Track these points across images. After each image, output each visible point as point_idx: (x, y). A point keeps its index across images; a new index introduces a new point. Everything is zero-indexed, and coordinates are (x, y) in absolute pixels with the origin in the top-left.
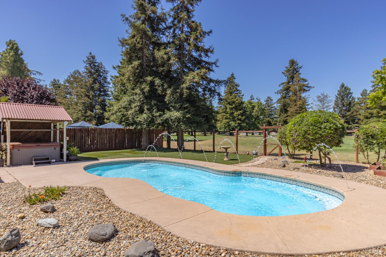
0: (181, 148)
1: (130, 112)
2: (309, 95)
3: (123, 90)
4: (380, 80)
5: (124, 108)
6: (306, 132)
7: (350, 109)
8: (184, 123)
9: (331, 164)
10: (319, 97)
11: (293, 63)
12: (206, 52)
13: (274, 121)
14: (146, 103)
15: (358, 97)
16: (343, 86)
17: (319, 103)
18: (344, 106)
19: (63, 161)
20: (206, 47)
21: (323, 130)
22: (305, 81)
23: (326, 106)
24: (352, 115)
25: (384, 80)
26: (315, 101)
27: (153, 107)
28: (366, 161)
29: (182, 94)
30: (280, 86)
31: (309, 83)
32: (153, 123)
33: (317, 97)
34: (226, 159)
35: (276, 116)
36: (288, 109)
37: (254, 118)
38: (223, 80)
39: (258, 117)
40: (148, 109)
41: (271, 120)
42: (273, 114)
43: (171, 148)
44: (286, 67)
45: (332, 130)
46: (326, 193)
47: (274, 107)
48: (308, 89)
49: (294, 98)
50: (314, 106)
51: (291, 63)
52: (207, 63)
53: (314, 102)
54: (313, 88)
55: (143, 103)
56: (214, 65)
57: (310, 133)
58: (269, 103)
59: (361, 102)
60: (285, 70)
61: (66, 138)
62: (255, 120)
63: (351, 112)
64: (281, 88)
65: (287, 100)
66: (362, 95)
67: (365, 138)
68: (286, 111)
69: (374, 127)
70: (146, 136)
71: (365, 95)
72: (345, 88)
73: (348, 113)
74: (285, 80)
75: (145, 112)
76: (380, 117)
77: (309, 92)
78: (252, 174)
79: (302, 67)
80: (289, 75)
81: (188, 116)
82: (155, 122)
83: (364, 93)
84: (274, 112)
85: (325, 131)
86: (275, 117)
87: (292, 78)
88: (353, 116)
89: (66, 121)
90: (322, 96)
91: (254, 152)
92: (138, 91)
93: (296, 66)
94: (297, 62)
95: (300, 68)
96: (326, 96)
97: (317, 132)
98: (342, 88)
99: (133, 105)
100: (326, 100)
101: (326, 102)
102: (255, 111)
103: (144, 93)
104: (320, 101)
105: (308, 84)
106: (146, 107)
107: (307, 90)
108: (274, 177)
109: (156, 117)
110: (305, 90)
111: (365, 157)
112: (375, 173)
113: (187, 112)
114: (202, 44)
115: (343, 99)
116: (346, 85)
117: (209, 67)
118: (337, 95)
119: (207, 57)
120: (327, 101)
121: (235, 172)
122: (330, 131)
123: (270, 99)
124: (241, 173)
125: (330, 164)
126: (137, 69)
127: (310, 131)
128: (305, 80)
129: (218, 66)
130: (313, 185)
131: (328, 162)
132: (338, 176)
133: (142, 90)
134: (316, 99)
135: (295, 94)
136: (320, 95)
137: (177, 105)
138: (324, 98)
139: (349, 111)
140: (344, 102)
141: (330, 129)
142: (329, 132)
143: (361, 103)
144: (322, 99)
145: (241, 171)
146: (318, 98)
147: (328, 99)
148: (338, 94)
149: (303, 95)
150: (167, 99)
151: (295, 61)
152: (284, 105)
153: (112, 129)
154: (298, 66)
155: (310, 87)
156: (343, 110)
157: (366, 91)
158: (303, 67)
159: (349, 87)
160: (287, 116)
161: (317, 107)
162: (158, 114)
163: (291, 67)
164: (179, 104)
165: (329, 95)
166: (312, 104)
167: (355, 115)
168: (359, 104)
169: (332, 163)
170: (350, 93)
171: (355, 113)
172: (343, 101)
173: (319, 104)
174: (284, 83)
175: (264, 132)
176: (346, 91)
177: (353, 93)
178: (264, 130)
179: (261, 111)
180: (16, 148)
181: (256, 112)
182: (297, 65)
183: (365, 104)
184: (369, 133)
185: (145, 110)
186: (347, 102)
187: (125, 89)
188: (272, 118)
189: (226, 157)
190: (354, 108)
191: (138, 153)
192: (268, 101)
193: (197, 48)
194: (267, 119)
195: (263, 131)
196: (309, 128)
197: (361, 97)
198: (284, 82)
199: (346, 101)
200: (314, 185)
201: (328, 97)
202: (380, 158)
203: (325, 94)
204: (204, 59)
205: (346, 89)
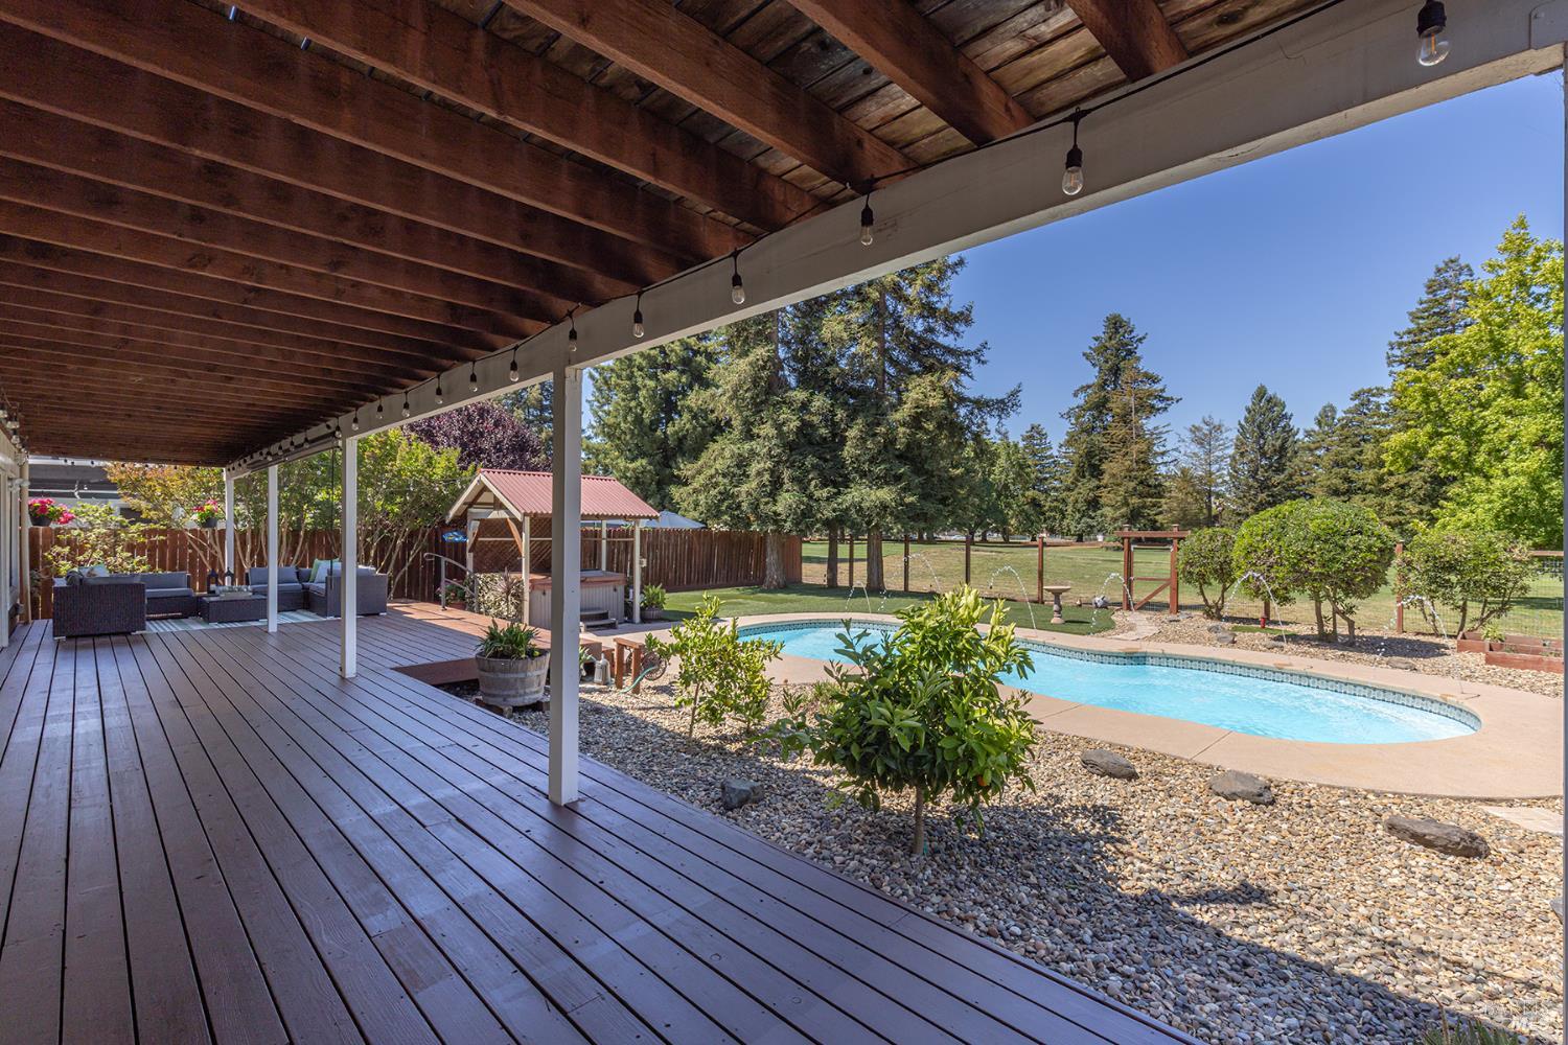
0: (875, 588)
1: (744, 488)
2: (1168, 425)
3: (631, 409)
4: (1419, 398)
5: (724, 476)
6: (1302, 556)
7: (1284, 465)
8: (897, 519)
9: (1354, 637)
10: (1195, 429)
11: (1116, 324)
12: (952, 320)
13: (1049, 499)
14: (786, 461)
15: (1308, 428)
16: (1261, 393)
17: (1195, 448)
18: (1263, 455)
19: (633, 622)
20: (955, 309)
21: (1350, 553)
22: (1154, 382)
23: (1218, 457)
24: (1290, 482)
25: (1433, 401)
26: (1184, 441)
27: (808, 472)
28: (1429, 627)
29: (891, 442)
30: (1075, 395)
31: (1165, 386)
32: (810, 518)
33: (1191, 430)
34: (1055, 620)
35: (1056, 484)
36: (1104, 467)
37: (996, 491)
38: (994, 398)
39: (1006, 487)
40: (793, 479)
41: (1043, 497)
42: (1046, 479)
43: (839, 584)
44: (1096, 339)
45: (1375, 553)
46: (1403, 704)
47: (1051, 456)
48: (1163, 405)
49: (1121, 432)
50: (1182, 458)
51: (1111, 326)
52: (949, 351)
53: (1181, 444)
54: (1177, 401)
55: (778, 463)
56: (972, 358)
57: (1314, 560)
58: (1034, 445)
59: (1318, 445)
60: (1090, 348)
61: (641, 563)
62: (999, 496)
63: (1286, 472)
64: (1081, 400)
65: (1097, 438)
66: (1319, 423)
67: (1429, 570)
68: (1096, 472)
69: (1454, 542)
70: (778, 552)
71: (1330, 422)
72: (1269, 401)
73: (1277, 477)
74: (1091, 375)
75: (785, 487)
76: (1386, 492)
77: (1165, 414)
78: (1175, 659)
79: (1144, 338)
80: (1107, 362)
81: (910, 499)
82: (814, 516)
83: (1327, 416)
84: (1049, 473)
85: (1355, 557)
86: (1054, 488)
87: (1116, 371)
88: (1293, 486)
89: (644, 517)
90: (1206, 429)
91: (1097, 599)
92: (767, 430)
93: (1126, 335)
94: (1129, 323)
95: (1140, 340)
96: (1218, 428)
97: (1334, 559)
98: (1260, 401)
99: (754, 468)
100: (1217, 440)
101: (1217, 444)
102: (997, 470)
103: (781, 434)
104: (1201, 443)
105: (1163, 391)
106: (786, 474)
107: (1159, 409)
108: (1241, 667)
109: (817, 501)
110: (1153, 407)
111: (1425, 617)
112: (1489, 661)
113: (904, 490)
114: (945, 300)
115: (1262, 435)
116: (1270, 392)
117: (958, 361)
118: (1243, 423)
119: (951, 336)
120: (1221, 442)
121: (1130, 653)
122: (1369, 556)
123: (1038, 433)
124: (1145, 657)
125: (1351, 634)
126: (763, 368)
127: (1312, 554)
128: (1154, 380)
129: (983, 362)
130: (1360, 685)
131: (1343, 630)
132: (1403, 666)
133: (778, 426)
134: (1187, 435)
135: (1125, 418)
136: (1199, 423)
137: (878, 470)
138: (1211, 433)
139: (1280, 470)
140: (1264, 444)
141: (1369, 549)
142: (1368, 558)
143: (1316, 449)
144: (1205, 435)
145: (1146, 653)
146: (1194, 432)
147: (1225, 435)
148: (1246, 419)
149: (1150, 424)
150: (848, 451)
151: (1125, 319)
152: (1090, 454)
153: (681, 532)
154: (1133, 334)
155: (1168, 399)
156: (1262, 467)
157: (1333, 410)
158: (1148, 336)
159: (1281, 397)
160: (1098, 487)
161: (1190, 460)
162: (824, 493)
163: (1110, 338)
164: (882, 467)
165: (1226, 425)
166: (1176, 450)
167: (1298, 484)
168: (1311, 450)
169: (1356, 632)
170: (1285, 416)
171: (1297, 479)
172: (1262, 442)
173: (1196, 450)
174: (1089, 387)
175: (1126, 548)
176: (1270, 410)
177: (1292, 415)
178: (1126, 541)
179: (1017, 468)
180: (538, 589)
181: (1001, 472)
182: (1131, 331)
183: (1328, 450)
184: (1442, 557)
185: (786, 481)
186: (1273, 445)
187: (636, 408)
188: (1046, 492)
189: (1056, 614)
190: (1296, 461)
191: (783, 601)
192: (1032, 437)
193: (929, 311)
194: (1030, 493)
195: (1123, 544)
196: (1312, 547)
197: (1317, 428)
198: (1090, 383)
199: (1272, 441)
200: (1365, 687)
201: (1223, 429)
202: (1467, 620)
203: (1216, 423)
204: (941, 340)
205: (1273, 403)
